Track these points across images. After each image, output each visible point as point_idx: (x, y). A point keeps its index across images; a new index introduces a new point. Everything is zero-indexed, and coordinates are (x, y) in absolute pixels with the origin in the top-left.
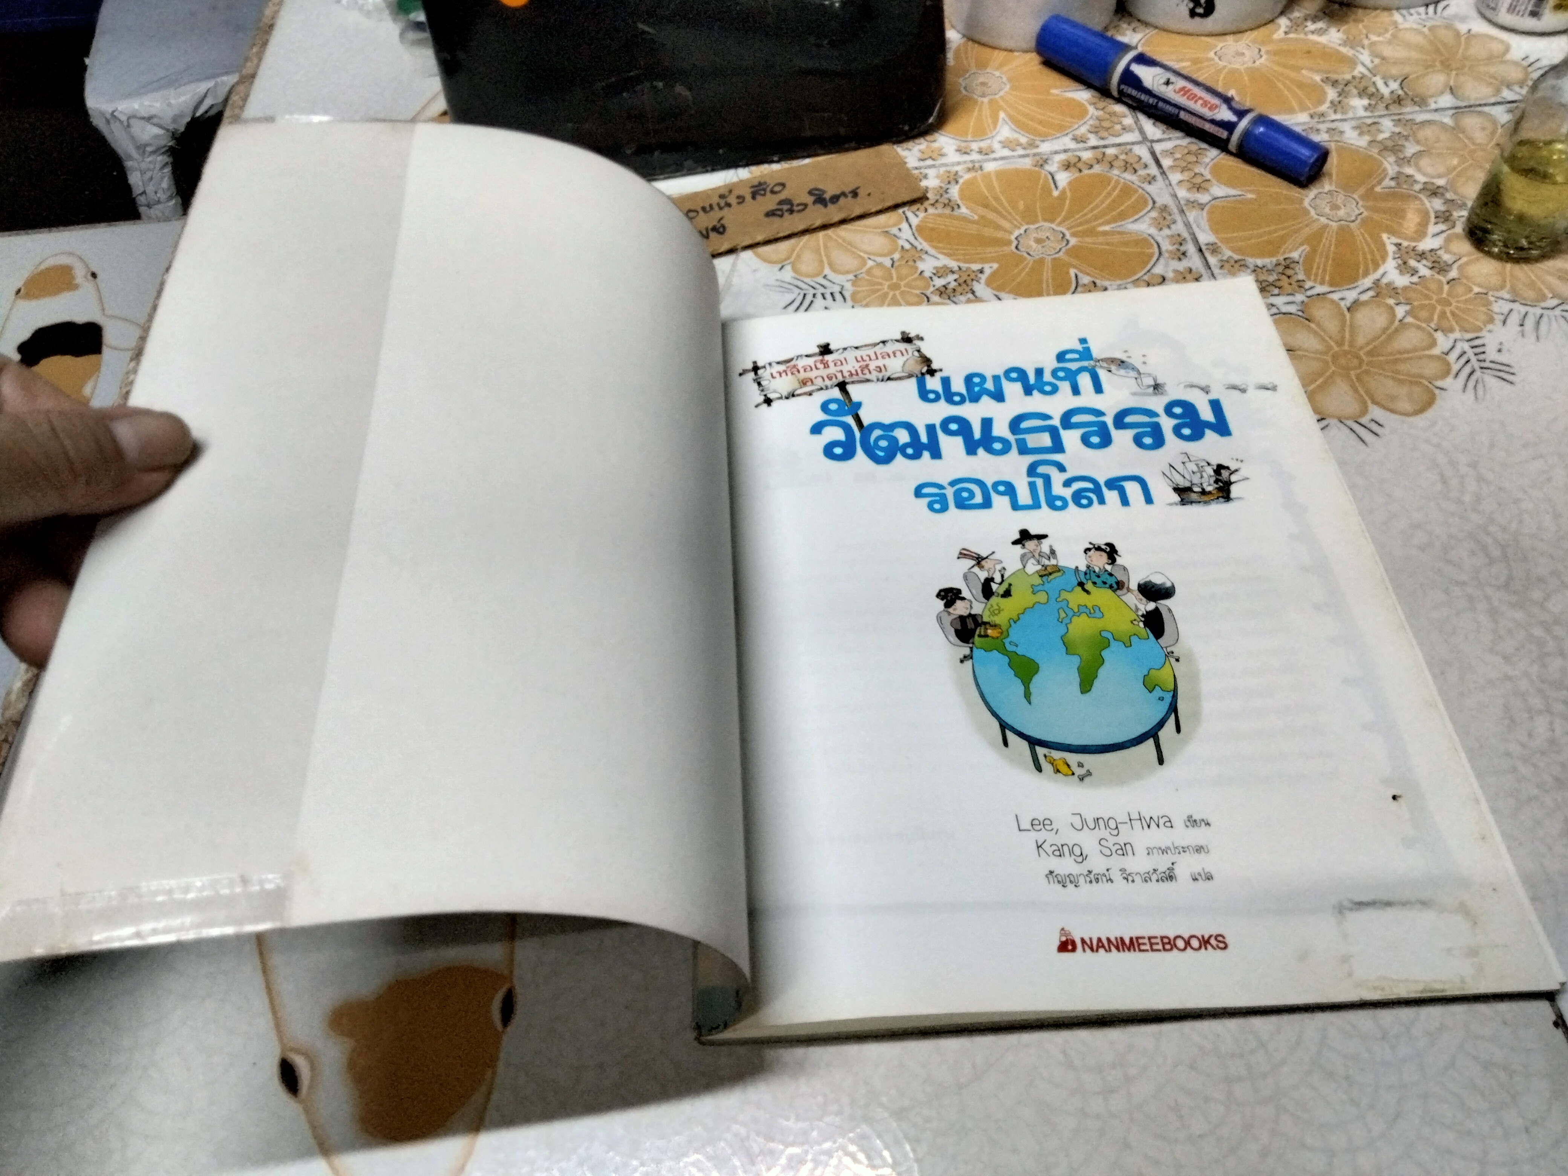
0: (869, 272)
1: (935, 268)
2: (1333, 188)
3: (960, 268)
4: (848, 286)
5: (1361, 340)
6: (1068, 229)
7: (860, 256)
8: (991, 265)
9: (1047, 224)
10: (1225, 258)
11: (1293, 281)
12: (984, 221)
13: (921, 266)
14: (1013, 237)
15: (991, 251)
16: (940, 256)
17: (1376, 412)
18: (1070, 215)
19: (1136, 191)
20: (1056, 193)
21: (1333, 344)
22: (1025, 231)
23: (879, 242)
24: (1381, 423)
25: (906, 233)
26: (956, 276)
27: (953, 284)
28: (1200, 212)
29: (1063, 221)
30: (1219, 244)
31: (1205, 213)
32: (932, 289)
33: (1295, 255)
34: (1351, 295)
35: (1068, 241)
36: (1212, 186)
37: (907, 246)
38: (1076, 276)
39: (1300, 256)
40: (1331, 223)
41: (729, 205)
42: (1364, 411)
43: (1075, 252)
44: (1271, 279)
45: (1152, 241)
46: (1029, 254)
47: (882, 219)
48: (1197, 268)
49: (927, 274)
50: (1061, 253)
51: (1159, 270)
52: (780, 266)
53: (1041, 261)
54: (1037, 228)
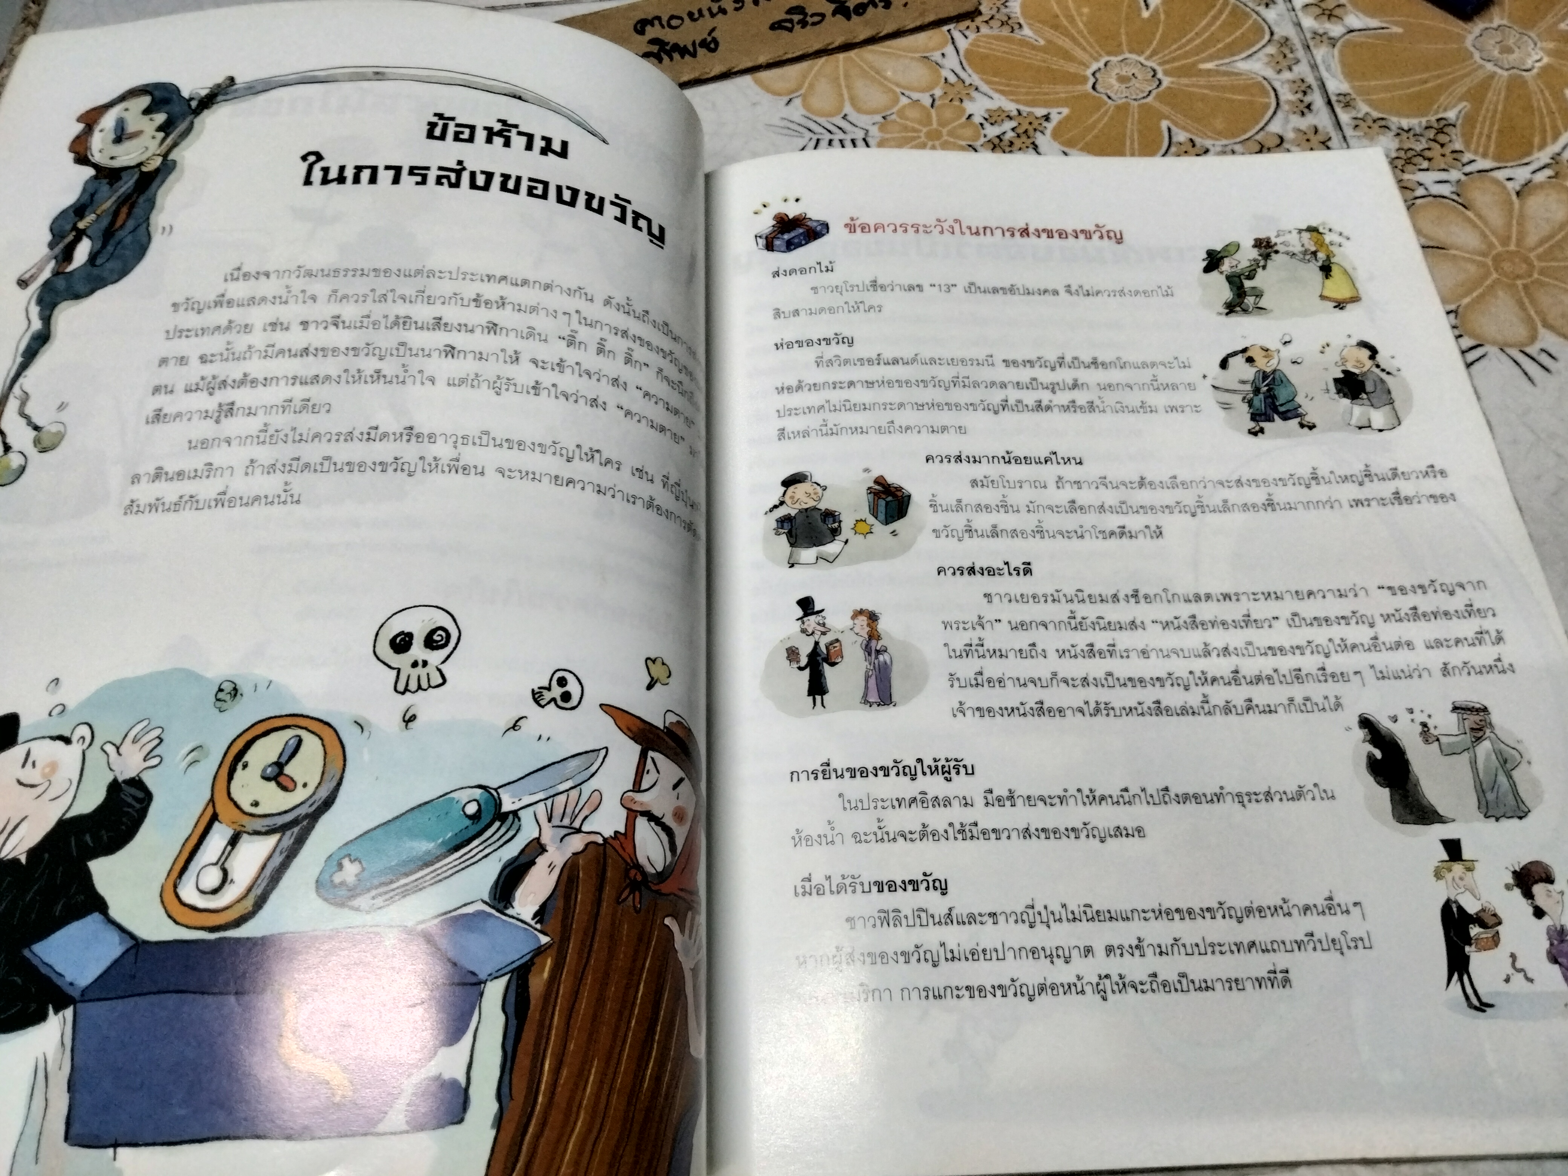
0: (901, 113)
1: (988, 110)
2: (1505, 22)
3: (1019, 112)
4: (874, 131)
5: (1532, 239)
6: (1160, 64)
7: (891, 90)
8: (1059, 110)
9: (1134, 56)
10: (1360, 115)
11: (1447, 150)
12: (1051, 48)
13: (970, 107)
14: (1089, 72)
15: (1062, 91)
16: (996, 96)
17: (1548, 339)
18: (1163, 44)
19: (1247, 16)
20: (1146, 14)
21: (1494, 240)
22: (1106, 65)
23: (918, 73)
24: (1554, 354)
25: (952, 61)
26: (1013, 124)
27: (1010, 135)
28: (1330, 49)
29: (1154, 53)
30: (1354, 96)
31: (1336, 51)
32: (982, 140)
33: (1451, 115)
34: (1522, 174)
35: (1160, 82)
36: (1346, 13)
37: (952, 79)
38: (1169, 130)
39: (1457, 118)
40: (1499, 71)
41: (723, 11)
42: (1533, 338)
43: (1171, 97)
44: (1419, 147)
45: (1270, 89)
46: (1109, 97)
47: (921, 38)
48: (1325, 127)
49: (977, 119)
50: (1150, 99)
51: (1275, 127)
52: (786, 99)
53: (1123, 109)
54: (1122, 61)
